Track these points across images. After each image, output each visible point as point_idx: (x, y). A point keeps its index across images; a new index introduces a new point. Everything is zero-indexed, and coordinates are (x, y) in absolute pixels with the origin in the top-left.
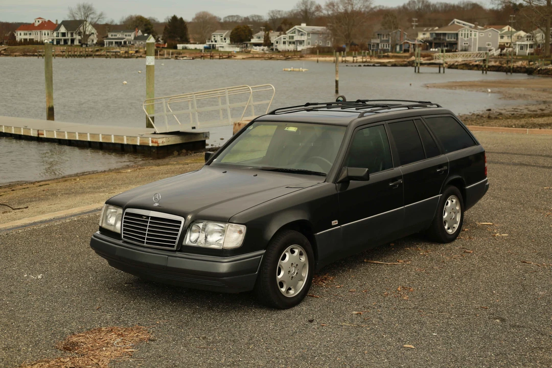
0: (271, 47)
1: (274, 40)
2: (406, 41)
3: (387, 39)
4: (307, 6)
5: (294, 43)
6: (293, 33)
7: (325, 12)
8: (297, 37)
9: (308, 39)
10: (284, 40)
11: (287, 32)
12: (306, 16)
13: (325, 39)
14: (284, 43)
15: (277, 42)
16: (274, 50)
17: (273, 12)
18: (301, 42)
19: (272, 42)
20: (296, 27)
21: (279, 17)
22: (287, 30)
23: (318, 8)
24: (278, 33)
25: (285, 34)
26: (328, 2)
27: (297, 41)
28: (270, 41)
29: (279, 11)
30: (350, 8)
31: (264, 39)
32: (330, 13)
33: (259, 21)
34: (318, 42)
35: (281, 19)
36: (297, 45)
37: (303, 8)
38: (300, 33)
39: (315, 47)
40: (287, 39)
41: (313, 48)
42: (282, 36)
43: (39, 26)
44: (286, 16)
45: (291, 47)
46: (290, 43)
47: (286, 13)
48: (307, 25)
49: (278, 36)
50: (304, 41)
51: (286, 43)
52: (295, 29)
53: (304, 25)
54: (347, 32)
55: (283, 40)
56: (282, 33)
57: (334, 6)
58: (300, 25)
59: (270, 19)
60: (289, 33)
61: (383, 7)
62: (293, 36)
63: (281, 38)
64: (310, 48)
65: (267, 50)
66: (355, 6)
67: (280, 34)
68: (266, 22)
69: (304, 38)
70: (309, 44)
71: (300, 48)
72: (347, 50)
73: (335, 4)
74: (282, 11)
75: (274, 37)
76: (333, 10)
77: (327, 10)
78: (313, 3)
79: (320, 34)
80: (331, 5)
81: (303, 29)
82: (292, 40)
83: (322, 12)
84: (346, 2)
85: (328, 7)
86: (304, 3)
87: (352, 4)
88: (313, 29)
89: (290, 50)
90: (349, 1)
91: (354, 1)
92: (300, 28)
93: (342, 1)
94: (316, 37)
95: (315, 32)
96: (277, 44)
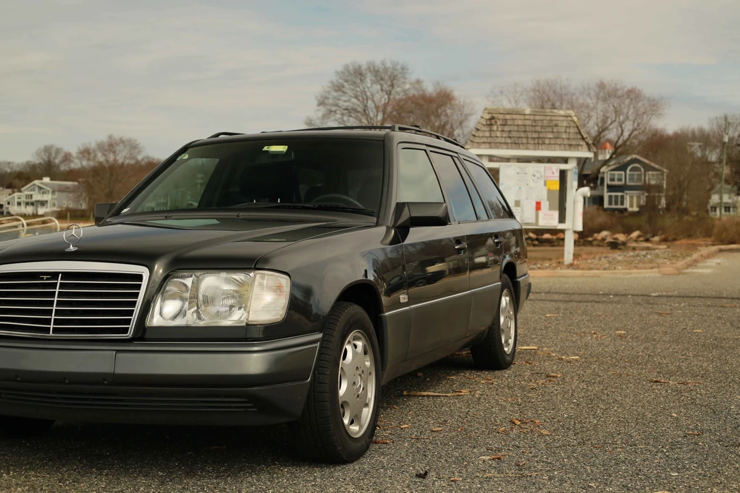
1: (5, 200)
2: (190, 202)
3: (165, 201)
4: (50, 154)
5: (32, 204)
6: (31, 191)
7: (76, 164)
8: (37, 197)
9: (53, 199)
10: (19, 200)
11: (23, 189)
12: (47, 168)
13: (77, 199)
14: (19, 204)
15: (9, 203)
16: (5, 213)
18: (43, 203)
20: (37, 182)
21: (9, 171)
22: (23, 186)
23: (67, 158)
24: (9, 191)
25: (20, 191)
26: (82, 148)
27: (38, 202)
29: (9, 163)
30: (111, 157)
32: (85, 163)
34: (67, 202)
35: (11, 173)
36: (37, 207)
37: (46, 158)
38: (42, 191)
39: (64, 209)
40: (23, 199)
41: (61, 211)
42: (16, 194)
44: (17, 169)
45: (30, 210)
46: (27, 204)
47: (18, 165)
48: (51, 180)
49: (10, 195)
50: (47, 201)
51: (22, 204)
52: (34, 185)
53: (46, 180)
54: (108, 190)
55: (16, 200)
56: (16, 190)
57: (89, 153)
58: (42, 179)
60: (26, 191)
62: (31, 195)
63: (14, 198)
64: (55, 211)
66: (118, 154)
67: (13, 192)
69: (47, 197)
70: (54, 205)
71: (41, 211)
73: (91, 151)
74: (13, 163)
76: (89, 160)
77: (80, 159)
78: (58, 151)
79: (70, 192)
80: (86, 153)
81: (46, 184)
82: (29, 200)
83: (73, 162)
84: (107, 148)
85: (81, 156)
86: (47, 150)
87: (114, 152)
88: (59, 185)
89: (27, 213)
90: (111, 146)
91: (118, 148)
92: (42, 184)
93: (101, 146)
94: (64, 195)
95: (63, 190)
96: (9, 206)
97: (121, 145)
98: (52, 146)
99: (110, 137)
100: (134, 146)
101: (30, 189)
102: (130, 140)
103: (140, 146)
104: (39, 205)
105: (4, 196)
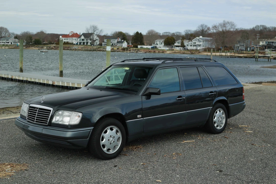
0: (184, 48)
1: (186, 44)
2: (253, 45)
3: (243, 44)
4: (203, 27)
5: (196, 46)
6: (195, 41)
7: (212, 31)
8: (197, 43)
9: (203, 44)
10: (191, 44)
11: (192, 40)
12: (203, 33)
13: (212, 44)
14: (191, 46)
15: (187, 45)
16: (186, 49)
17: (186, 30)
18: (199, 45)
19: (185, 45)
20: (197, 38)
21: (190, 33)
22: (193, 39)
23: (209, 29)
24: (188, 41)
25: (192, 41)
26: (213, 26)
27: (198, 45)
28: (184, 45)
29: (190, 30)
30: (224, 29)
31: (181, 43)
32: (215, 31)
33: (179, 35)
34: (208, 45)
35: (190, 34)
36: (197, 47)
37: (201, 29)
38: (199, 41)
39: (207, 48)
40: (193, 44)
41: (205, 48)
42: (190, 42)
43: (71, 35)
44: (193, 32)
45: (195, 48)
46: (194, 46)
47: (193, 31)
48: (203, 37)
49: (188, 42)
50: (201, 45)
51: (192, 45)
52: (197, 39)
53: (201, 37)
54: (223, 41)
55: (190, 44)
56: (190, 40)
57: (216, 27)
58: (199, 37)
59: (185, 34)
60: (194, 41)
61: (243, 29)
62: (195, 42)
63: (189, 43)
64: (203, 48)
65: (182, 49)
66: (227, 27)
67: (189, 41)
68: (183, 35)
69: (201, 43)
70: (203, 46)
71: (199, 48)
72: (223, 49)
73: (217, 27)
74: (191, 30)
75: (186, 42)
76: (216, 30)
77: (213, 29)
78: (206, 26)
79: (209, 41)
80: (215, 27)
81: (201, 39)
82: (195, 44)
83: (210, 31)
84: (223, 25)
85: (213, 28)
86: (202, 26)
87: (226, 27)
88: (205, 39)
89: (194, 49)
90: (224, 25)
91: (227, 25)
92: (199, 38)
93: (220, 25)
94: (207, 42)
95: (206, 41)
96: (187, 46)
97: (228, 24)
98: (204, 24)
99: (224, 21)
100: (233, 25)
101: (195, 40)
102: (231, 22)
103: (235, 24)
104: (198, 46)
105: (186, 43)
